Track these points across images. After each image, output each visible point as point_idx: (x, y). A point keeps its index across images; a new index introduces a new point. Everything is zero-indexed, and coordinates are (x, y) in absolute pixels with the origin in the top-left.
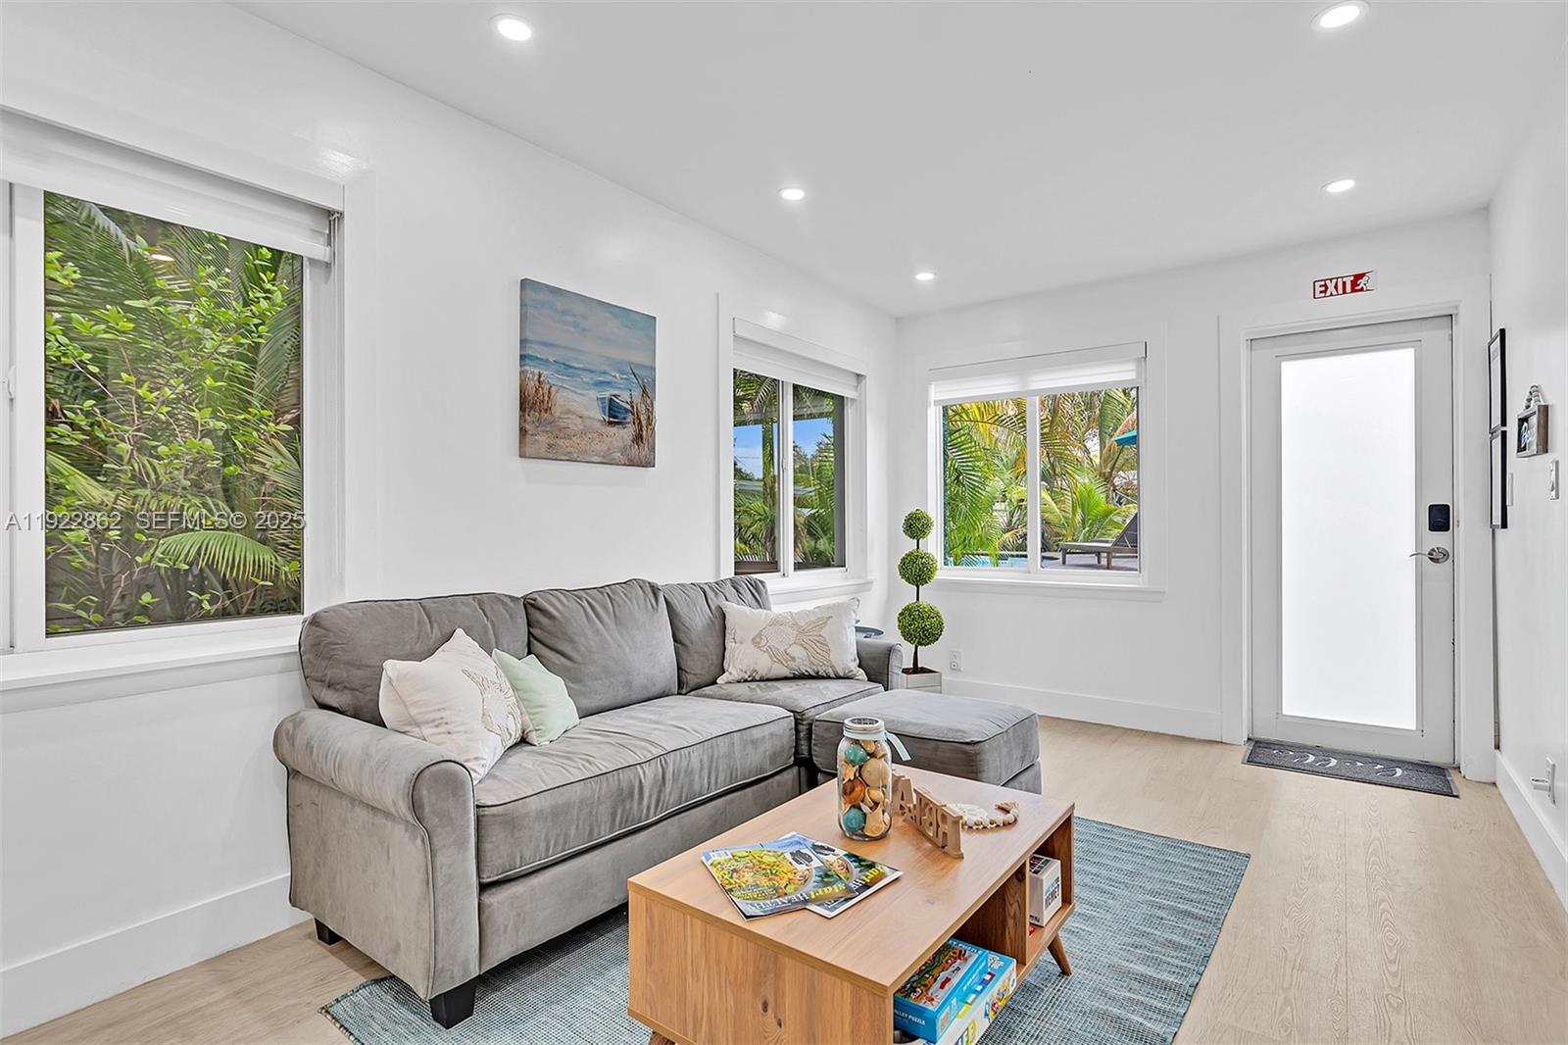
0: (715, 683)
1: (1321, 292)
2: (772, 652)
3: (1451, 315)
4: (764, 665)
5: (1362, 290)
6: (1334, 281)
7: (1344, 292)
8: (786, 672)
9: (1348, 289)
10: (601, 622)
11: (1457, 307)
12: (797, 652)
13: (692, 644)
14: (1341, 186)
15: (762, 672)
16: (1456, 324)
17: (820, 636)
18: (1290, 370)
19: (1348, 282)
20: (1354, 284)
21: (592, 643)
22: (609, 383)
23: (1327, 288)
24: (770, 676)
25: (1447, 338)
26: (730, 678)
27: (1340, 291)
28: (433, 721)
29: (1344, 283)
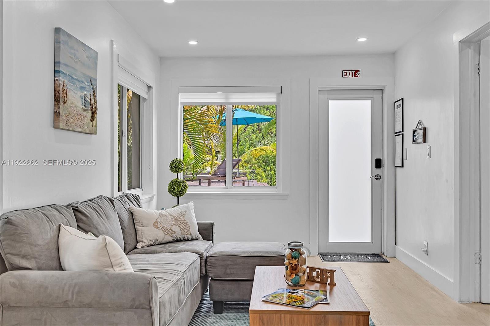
0: (136, 248)
1: (345, 75)
2: (164, 230)
3: (382, 90)
4: (161, 236)
5: (358, 76)
6: (349, 71)
7: (352, 77)
8: (171, 239)
9: (354, 76)
10: (103, 219)
11: (384, 87)
12: (176, 228)
13: (126, 229)
14: (362, 40)
15: (160, 240)
16: (384, 93)
17: (185, 220)
18: (332, 103)
19: (354, 72)
20: (355, 74)
21: (103, 229)
22: (84, 87)
23: (347, 74)
24: (164, 242)
25: (381, 98)
26: (144, 245)
27: (351, 76)
28: (119, 264)
29: (352, 73)
